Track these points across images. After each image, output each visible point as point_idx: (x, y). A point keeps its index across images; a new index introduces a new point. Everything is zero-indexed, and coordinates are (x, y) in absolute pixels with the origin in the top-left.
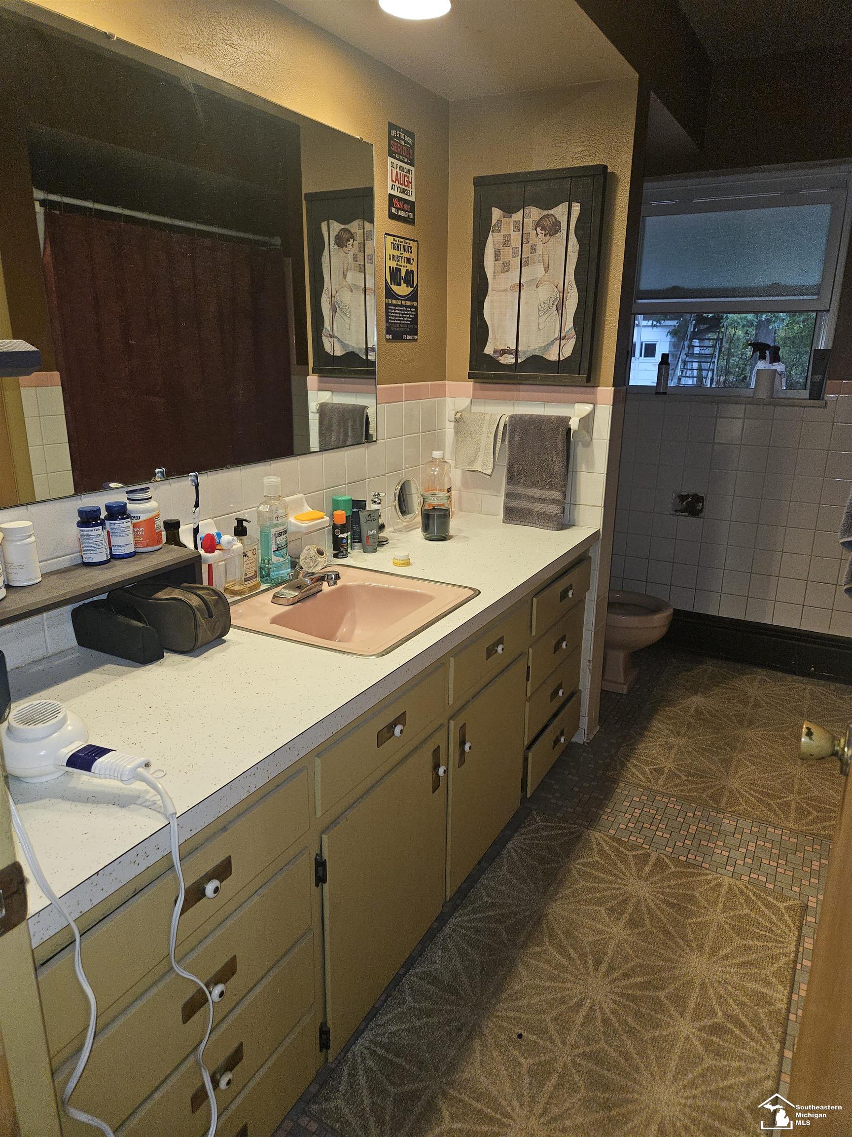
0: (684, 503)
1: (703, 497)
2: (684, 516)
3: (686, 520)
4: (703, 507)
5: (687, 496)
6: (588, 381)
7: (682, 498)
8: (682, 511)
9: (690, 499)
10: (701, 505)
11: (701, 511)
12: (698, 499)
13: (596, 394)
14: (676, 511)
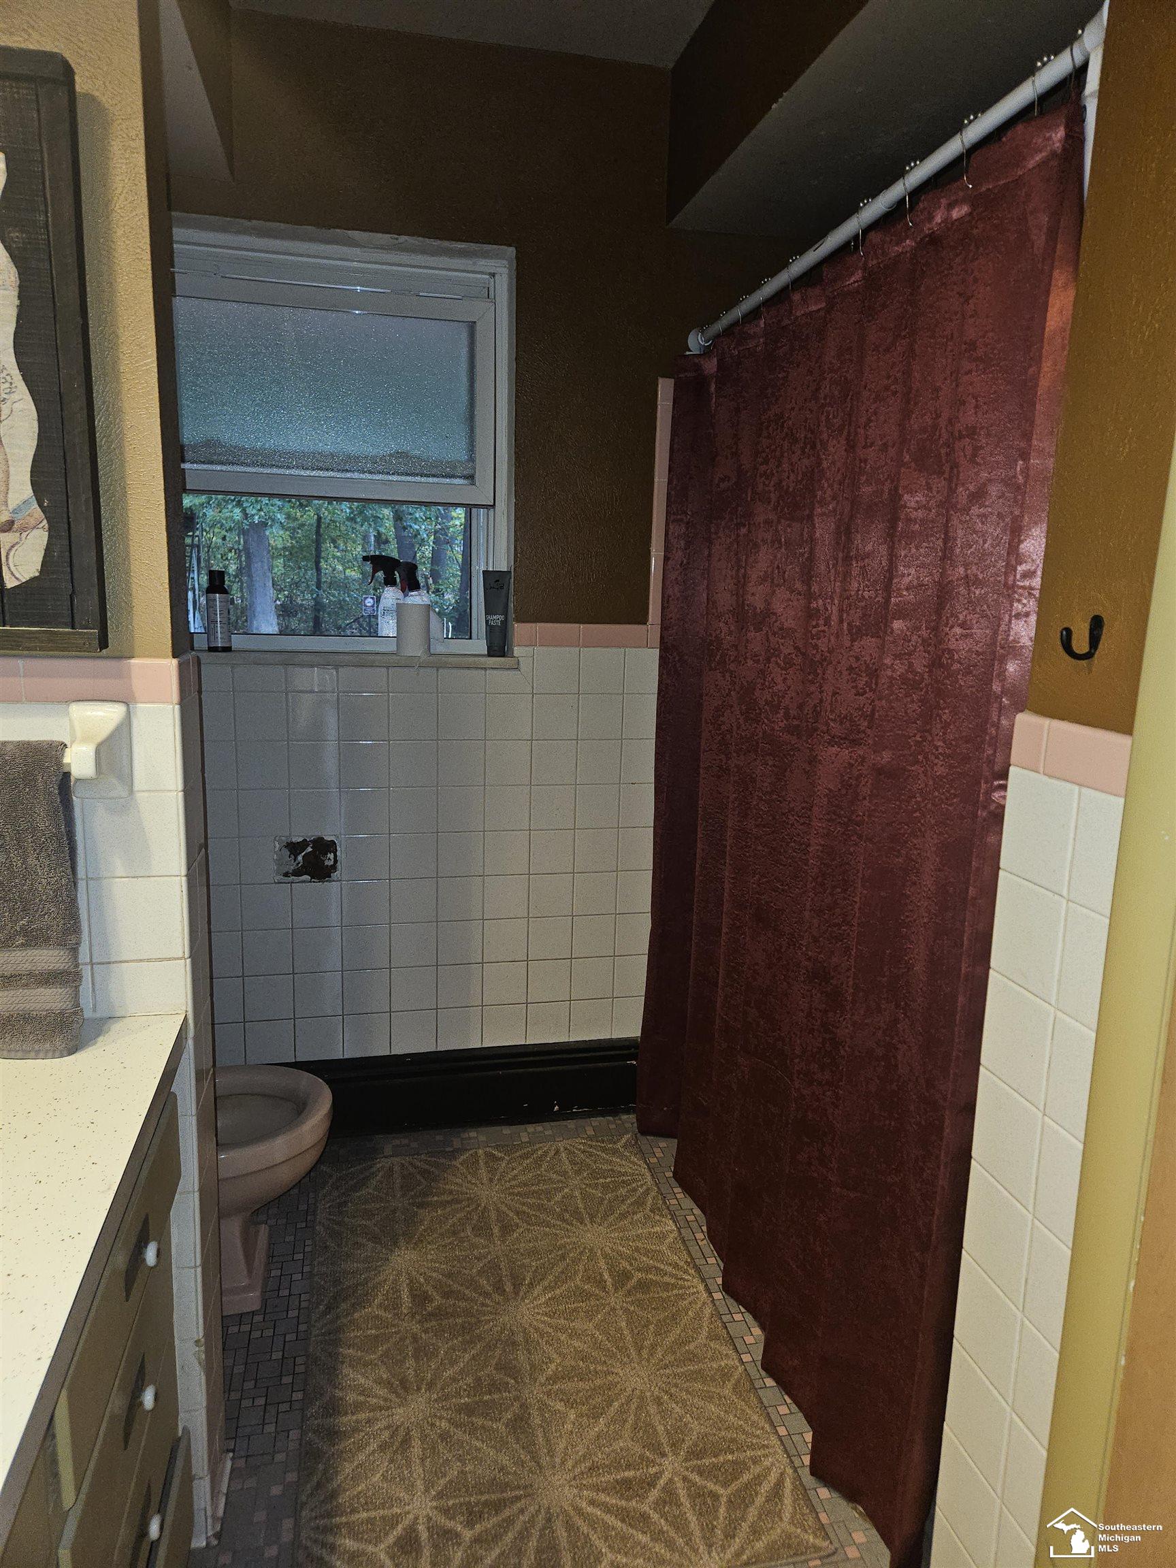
0: (300, 858)
1: (333, 842)
2: (304, 882)
3: (307, 888)
4: (336, 861)
5: (304, 844)
6: (104, 644)
7: (294, 848)
8: (297, 873)
9: (309, 849)
10: (331, 856)
11: (334, 868)
12: (324, 847)
13: (130, 677)
14: (286, 875)
